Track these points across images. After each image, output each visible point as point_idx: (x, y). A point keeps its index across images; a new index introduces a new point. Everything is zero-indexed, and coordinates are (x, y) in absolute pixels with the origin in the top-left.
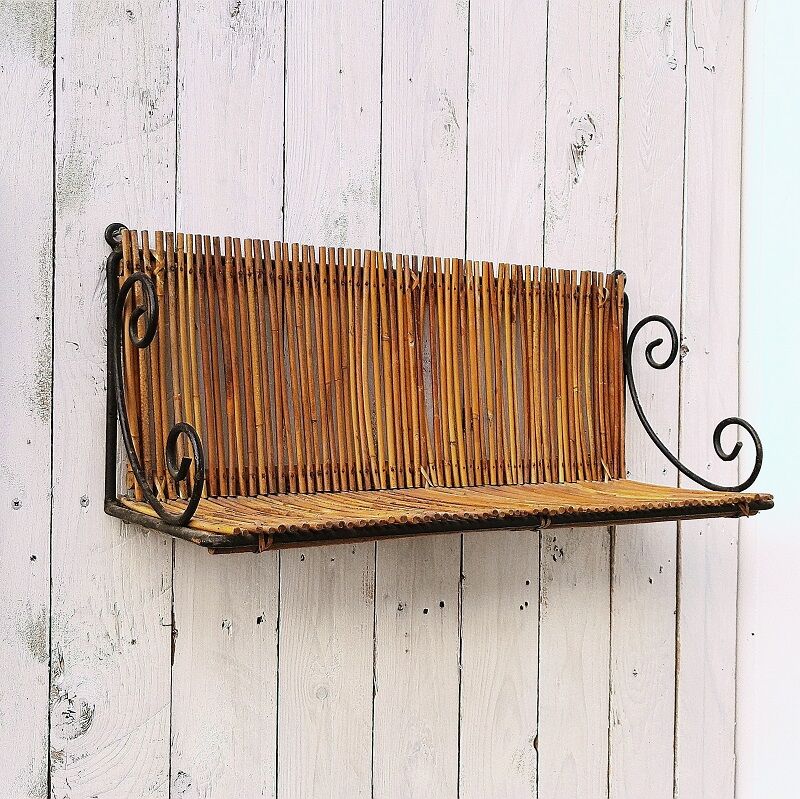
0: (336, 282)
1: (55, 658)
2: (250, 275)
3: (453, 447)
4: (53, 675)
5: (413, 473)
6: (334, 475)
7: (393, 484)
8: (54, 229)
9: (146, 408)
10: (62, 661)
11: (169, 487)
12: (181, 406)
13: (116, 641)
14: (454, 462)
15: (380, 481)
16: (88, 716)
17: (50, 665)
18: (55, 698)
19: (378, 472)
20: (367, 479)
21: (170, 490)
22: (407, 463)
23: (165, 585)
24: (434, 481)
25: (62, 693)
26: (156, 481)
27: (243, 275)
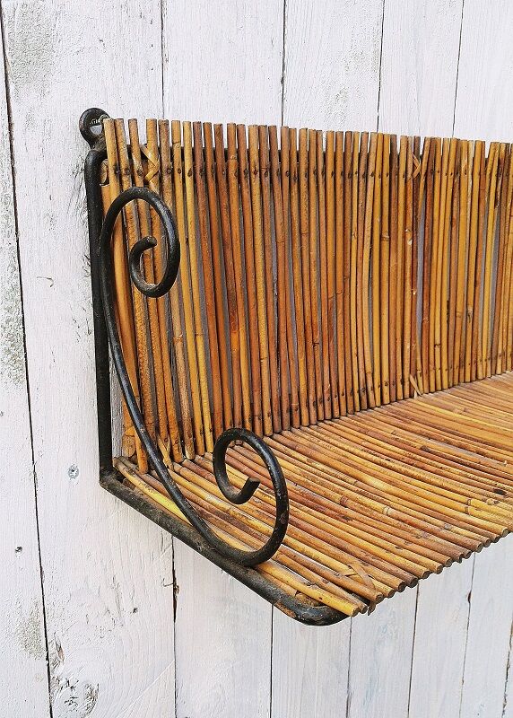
0: (343, 174)
1: (52, 649)
2: (255, 173)
3: (438, 349)
4: (52, 667)
5: (403, 383)
6: (335, 400)
7: (386, 399)
8: (9, 118)
9: (146, 358)
10: (60, 649)
11: (175, 448)
12: (185, 349)
13: (117, 615)
14: (438, 366)
15: (374, 398)
16: (92, 696)
17: (47, 659)
18: (55, 688)
19: (373, 389)
20: (364, 398)
21: (176, 452)
22: (399, 374)
23: (166, 544)
24: (421, 388)
25: (63, 682)
26: (161, 443)
27: (248, 172)
